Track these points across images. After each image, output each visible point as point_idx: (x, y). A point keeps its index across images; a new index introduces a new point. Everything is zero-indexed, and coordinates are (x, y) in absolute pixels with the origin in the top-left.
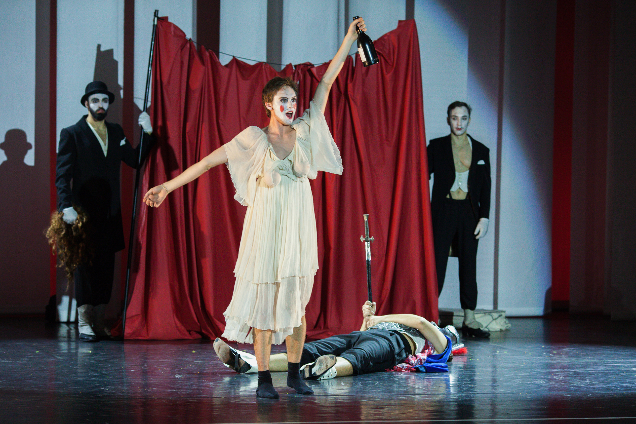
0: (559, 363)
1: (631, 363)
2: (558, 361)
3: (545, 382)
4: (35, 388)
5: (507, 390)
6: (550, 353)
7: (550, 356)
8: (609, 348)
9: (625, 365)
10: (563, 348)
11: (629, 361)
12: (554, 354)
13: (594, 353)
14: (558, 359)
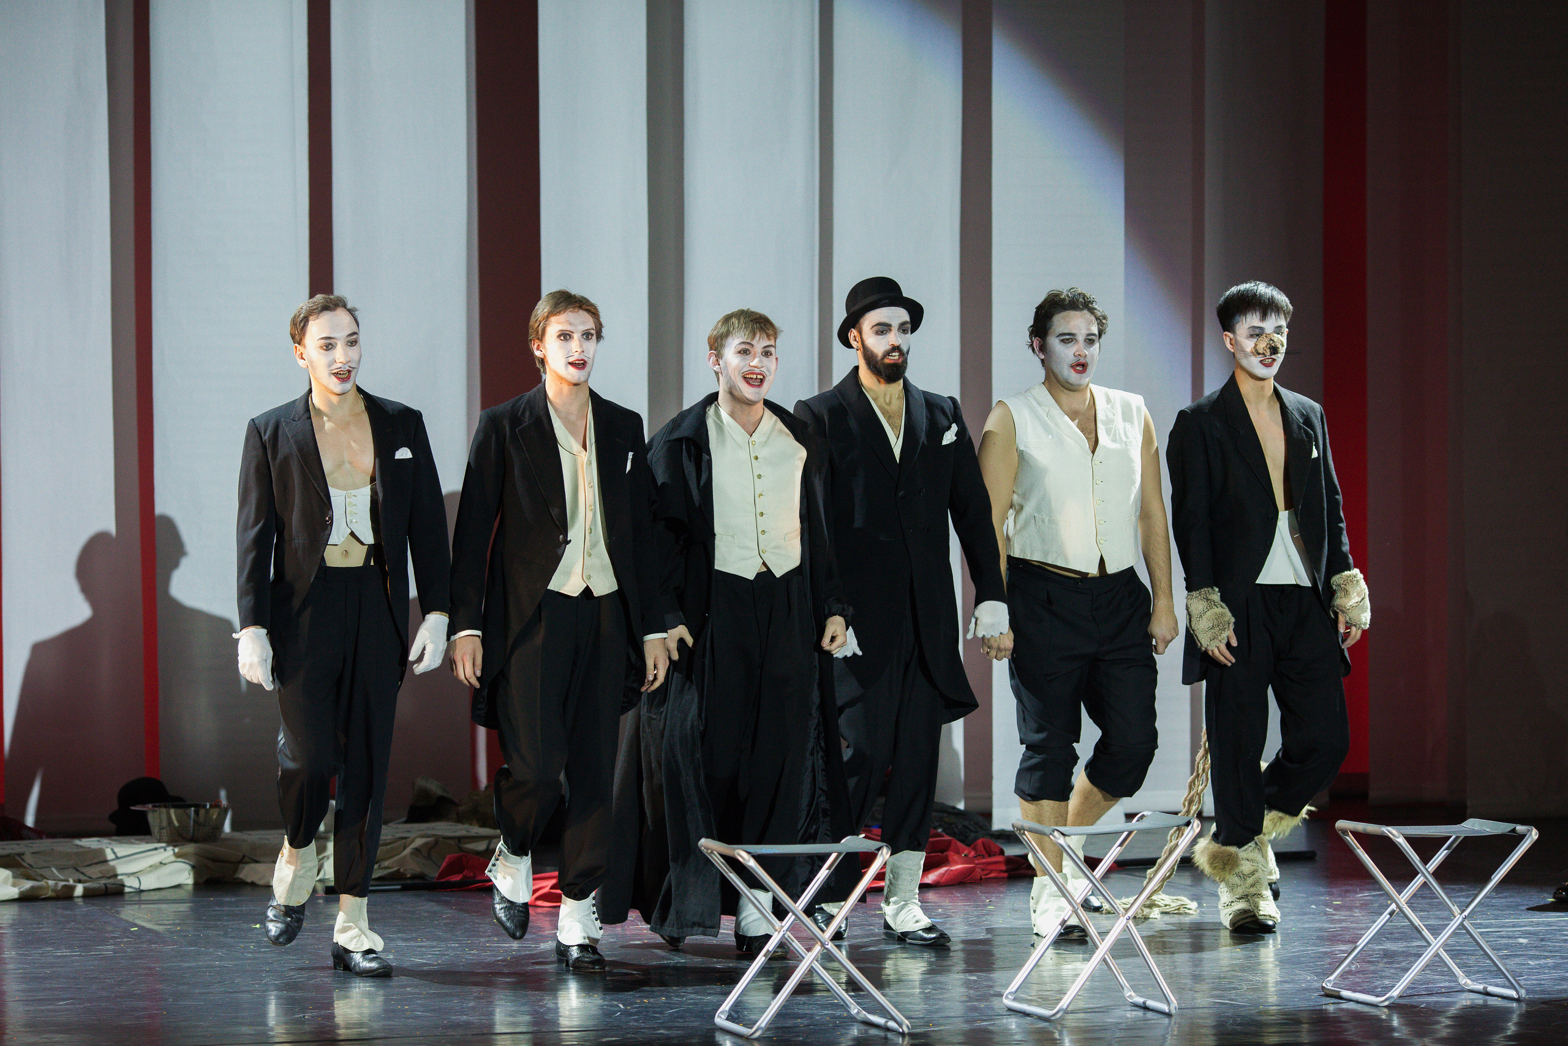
0: (1347, 929)
1: (1514, 926)
2: (1344, 925)
3: (1316, 978)
4: (145, 1018)
5: (1230, 1000)
6: (1327, 905)
7: (1326, 914)
8: (1461, 890)
9: (1501, 931)
10: (1356, 892)
11: (1510, 922)
12: (1337, 908)
13: (1429, 904)
14: (1343, 921)
